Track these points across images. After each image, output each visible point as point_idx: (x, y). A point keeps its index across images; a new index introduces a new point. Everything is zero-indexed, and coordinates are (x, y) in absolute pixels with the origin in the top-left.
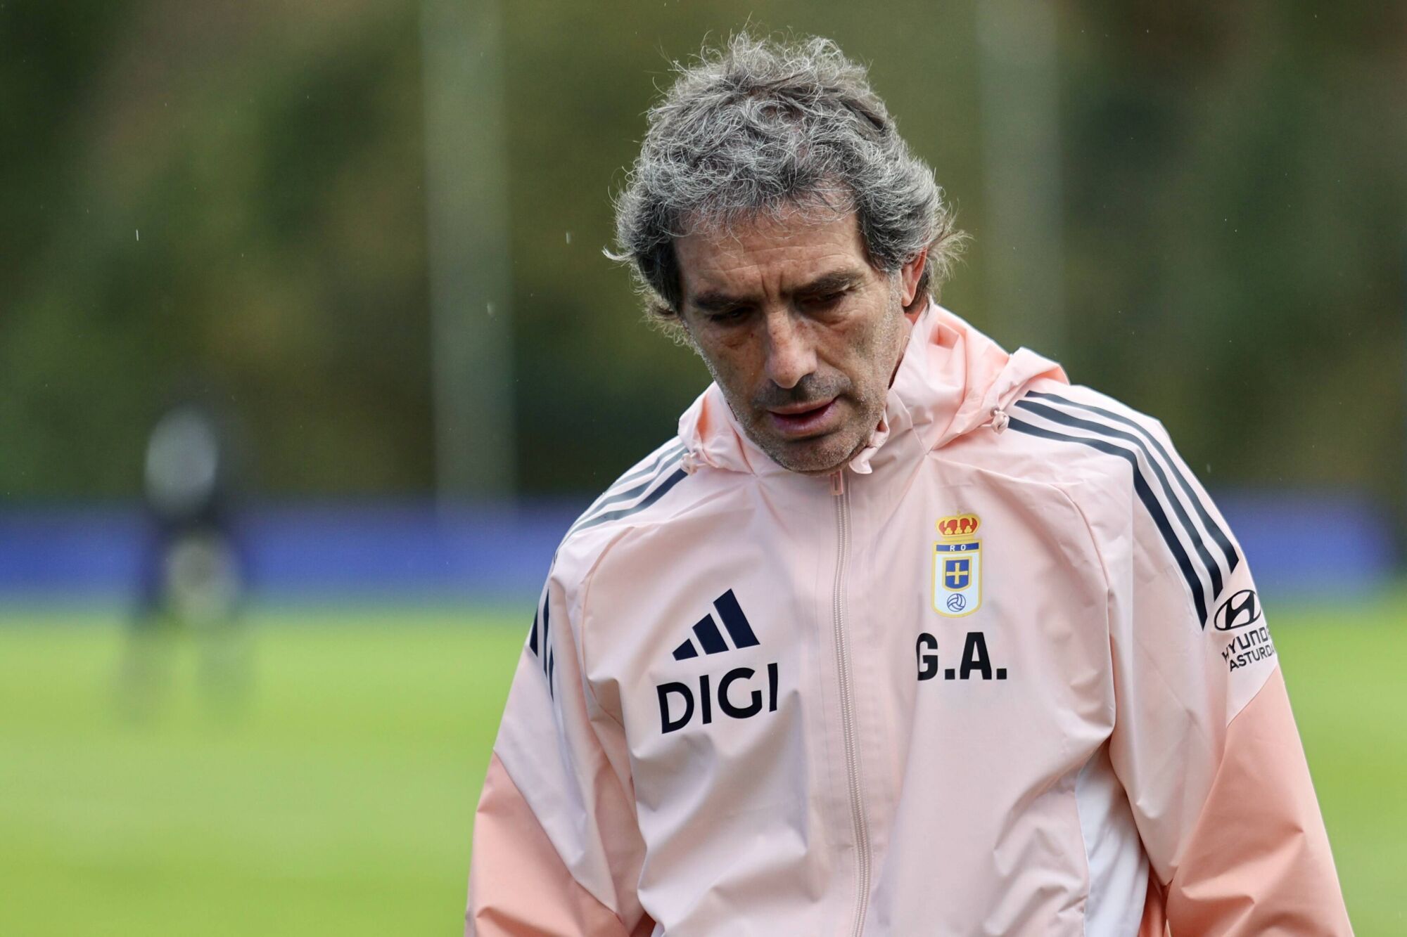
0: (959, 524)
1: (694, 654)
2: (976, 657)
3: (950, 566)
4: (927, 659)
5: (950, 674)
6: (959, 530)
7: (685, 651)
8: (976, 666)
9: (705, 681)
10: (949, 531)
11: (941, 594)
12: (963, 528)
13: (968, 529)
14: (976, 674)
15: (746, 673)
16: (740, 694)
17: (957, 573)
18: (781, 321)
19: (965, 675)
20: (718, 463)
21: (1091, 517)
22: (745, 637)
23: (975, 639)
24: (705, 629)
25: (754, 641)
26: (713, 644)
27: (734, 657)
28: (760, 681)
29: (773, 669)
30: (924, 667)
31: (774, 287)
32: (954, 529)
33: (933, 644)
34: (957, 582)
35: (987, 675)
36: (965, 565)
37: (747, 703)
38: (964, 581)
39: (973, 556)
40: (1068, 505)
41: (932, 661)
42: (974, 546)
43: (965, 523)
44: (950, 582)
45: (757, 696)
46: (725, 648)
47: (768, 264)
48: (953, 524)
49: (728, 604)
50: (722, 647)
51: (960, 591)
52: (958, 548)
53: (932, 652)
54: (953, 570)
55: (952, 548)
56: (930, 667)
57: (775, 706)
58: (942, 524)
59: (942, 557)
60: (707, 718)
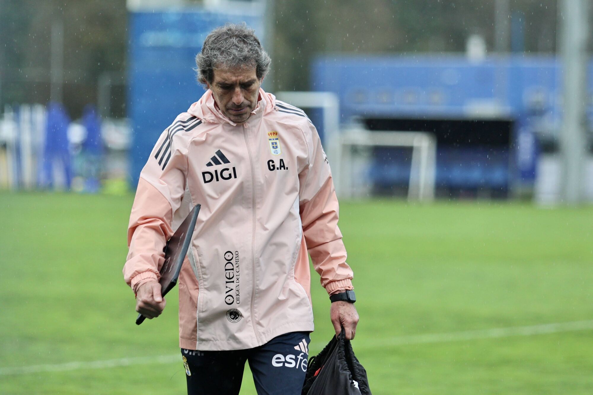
0: (272, 133)
1: (212, 165)
2: (282, 165)
3: (273, 143)
4: (272, 166)
5: (278, 169)
6: (273, 135)
7: (209, 164)
8: (282, 167)
9: (216, 171)
10: (270, 135)
11: (273, 150)
12: (274, 135)
13: (275, 135)
14: (282, 168)
15: (228, 169)
16: (226, 174)
17: (275, 145)
18: (238, 89)
19: (281, 169)
20: (212, 121)
21: (303, 132)
22: (226, 161)
23: (281, 160)
24: (214, 159)
25: (229, 162)
26: (217, 163)
27: (223, 166)
28: (231, 171)
29: (234, 169)
30: (272, 168)
31: (238, 82)
32: (271, 135)
33: (273, 162)
34: (275, 147)
35: (284, 169)
36: (276, 143)
37: (228, 176)
38: (277, 147)
39: (277, 141)
40: (298, 129)
41: (274, 166)
42: (277, 139)
43: (274, 133)
44: (273, 147)
45: (230, 175)
46: (221, 164)
47: (238, 77)
48: (271, 134)
49: (219, 153)
50: (220, 163)
51: (276, 149)
52: (273, 139)
53: (273, 164)
54: (274, 144)
55: (272, 139)
56: (273, 167)
57: (235, 177)
58: (269, 134)
59: (270, 142)
60: (217, 180)
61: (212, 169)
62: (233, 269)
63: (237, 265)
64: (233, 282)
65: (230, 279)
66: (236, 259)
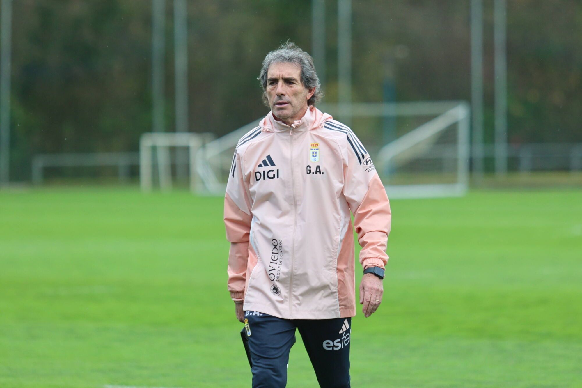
1: (262, 166)
2: (318, 170)
3: (313, 153)
5: (313, 173)
6: (315, 146)
8: (318, 172)
9: (264, 172)
10: (313, 146)
11: (312, 158)
13: (316, 146)
14: (318, 173)
15: (273, 171)
16: (271, 175)
17: (314, 154)
19: (316, 173)
20: (268, 130)
21: (339, 144)
22: (273, 164)
23: (318, 167)
24: (264, 162)
26: (266, 165)
27: (270, 168)
28: (275, 172)
29: (278, 171)
30: (308, 172)
34: (314, 156)
35: (320, 173)
36: (316, 153)
38: (316, 156)
39: (317, 151)
41: (310, 171)
42: (318, 149)
43: (316, 144)
44: (313, 156)
45: (274, 175)
49: (269, 157)
50: (268, 165)
51: (315, 157)
52: (314, 149)
53: (310, 169)
56: (309, 172)
57: (278, 177)
58: (311, 145)
59: (312, 151)
60: (264, 179)
61: (261, 170)
62: (278, 253)
63: (281, 251)
64: (276, 263)
65: (274, 260)
66: (280, 246)
